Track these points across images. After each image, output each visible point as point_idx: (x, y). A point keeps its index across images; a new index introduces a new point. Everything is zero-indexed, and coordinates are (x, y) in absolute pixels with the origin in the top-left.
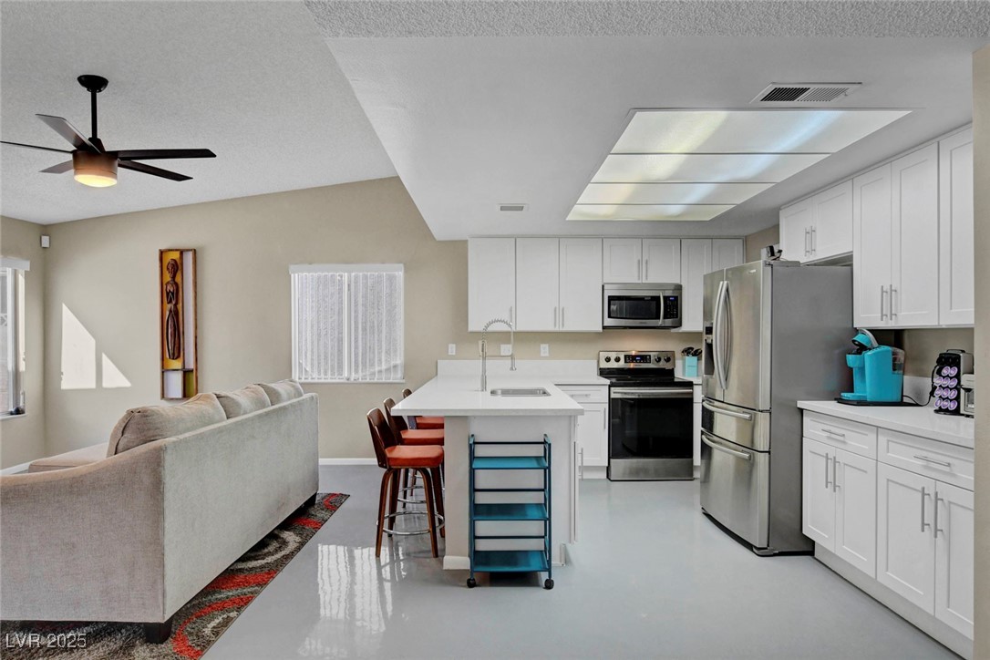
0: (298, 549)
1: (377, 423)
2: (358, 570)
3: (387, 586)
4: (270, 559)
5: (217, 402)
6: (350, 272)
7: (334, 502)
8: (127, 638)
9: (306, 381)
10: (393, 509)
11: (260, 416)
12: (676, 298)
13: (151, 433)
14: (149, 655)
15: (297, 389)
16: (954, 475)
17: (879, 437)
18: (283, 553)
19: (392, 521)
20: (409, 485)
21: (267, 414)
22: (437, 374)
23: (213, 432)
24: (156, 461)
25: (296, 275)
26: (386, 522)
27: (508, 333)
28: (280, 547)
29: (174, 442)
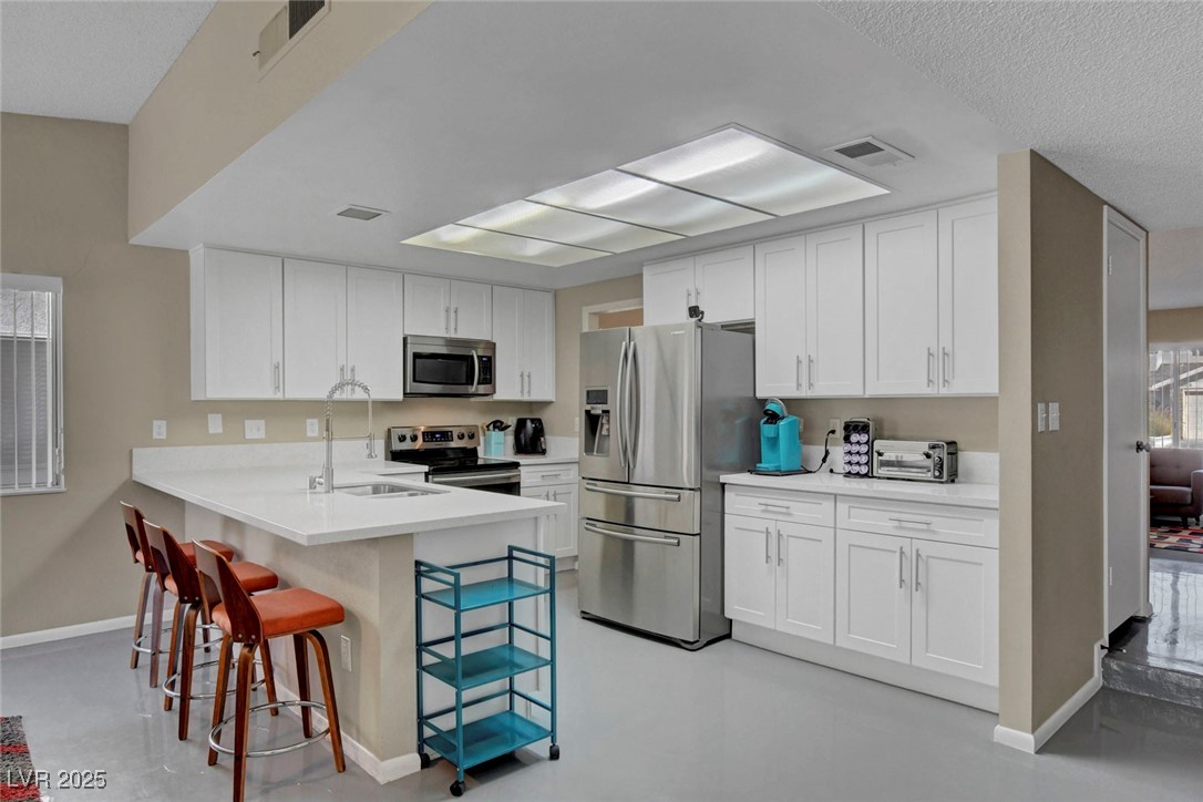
12: (490, 359)
16: (934, 532)
17: (838, 504)
27: (365, 403)
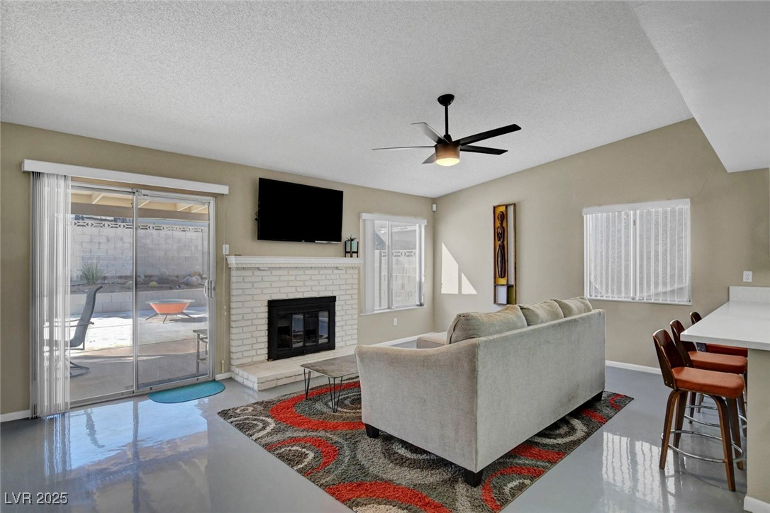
0: (584, 438)
1: (662, 343)
2: (640, 476)
3: (671, 500)
4: (560, 441)
5: (520, 312)
6: (635, 210)
7: (619, 402)
8: (454, 473)
9: (596, 298)
10: (679, 426)
11: (554, 326)
13: (471, 332)
14: (465, 493)
15: (586, 305)
18: (571, 438)
19: (678, 437)
20: (697, 403)
21: (560, 324)
22: (728, 300)
23: (515, 336)
24: (472, 354)
25: (588, 215)
26: (672, 437)
28: (569, 432)
29: (486, 341)
